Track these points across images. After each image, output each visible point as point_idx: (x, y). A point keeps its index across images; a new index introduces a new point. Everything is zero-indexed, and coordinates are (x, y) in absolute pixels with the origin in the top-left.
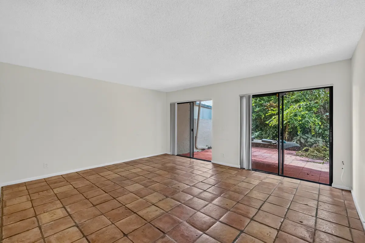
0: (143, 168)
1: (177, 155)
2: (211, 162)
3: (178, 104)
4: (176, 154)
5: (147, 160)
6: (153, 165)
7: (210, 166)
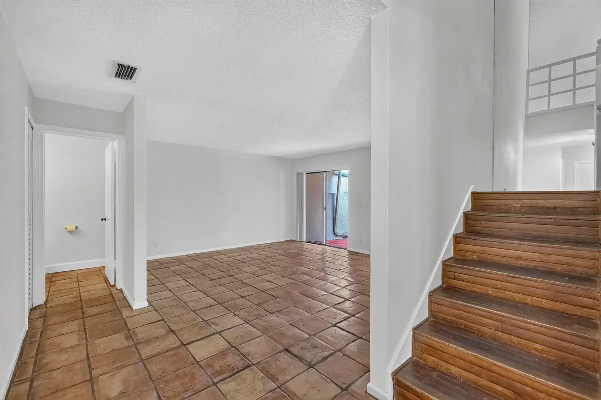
0: (261, 254)
1: (306, 242)
2: (346, 249)
3: (307, 174)
4: (304, 241)
5: (267, 246)
6: (272, 251)
7: (345, 253)
